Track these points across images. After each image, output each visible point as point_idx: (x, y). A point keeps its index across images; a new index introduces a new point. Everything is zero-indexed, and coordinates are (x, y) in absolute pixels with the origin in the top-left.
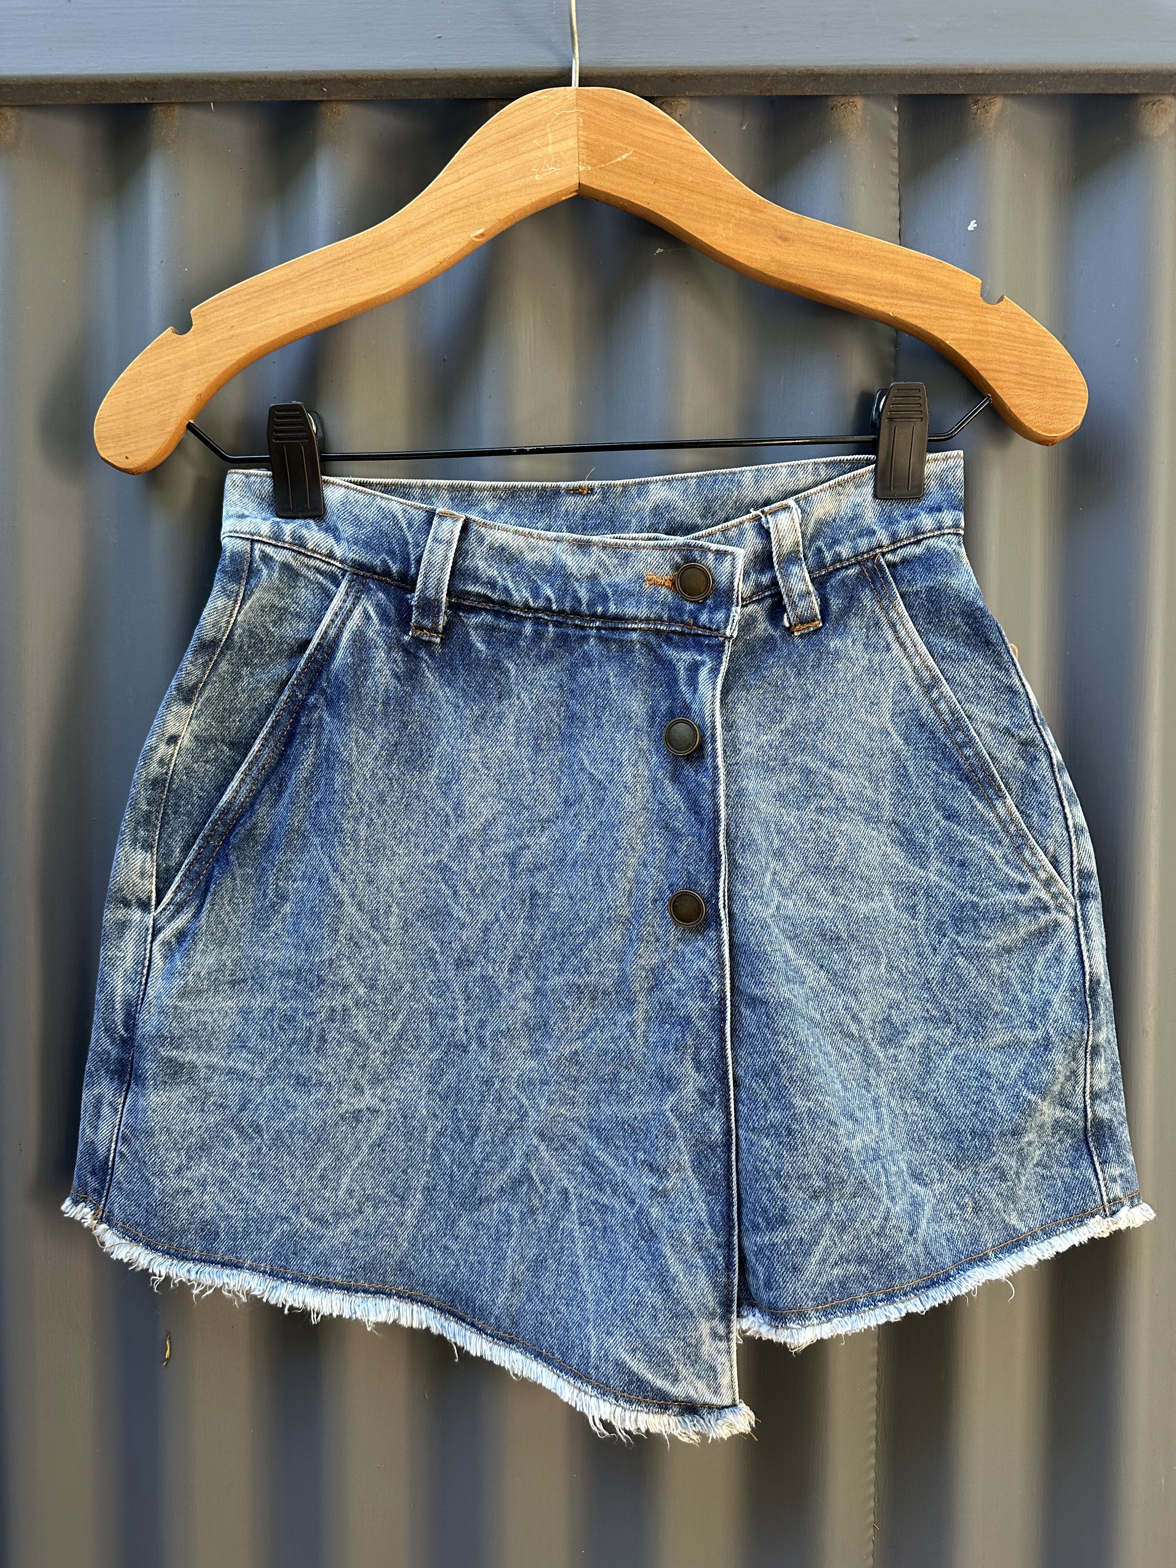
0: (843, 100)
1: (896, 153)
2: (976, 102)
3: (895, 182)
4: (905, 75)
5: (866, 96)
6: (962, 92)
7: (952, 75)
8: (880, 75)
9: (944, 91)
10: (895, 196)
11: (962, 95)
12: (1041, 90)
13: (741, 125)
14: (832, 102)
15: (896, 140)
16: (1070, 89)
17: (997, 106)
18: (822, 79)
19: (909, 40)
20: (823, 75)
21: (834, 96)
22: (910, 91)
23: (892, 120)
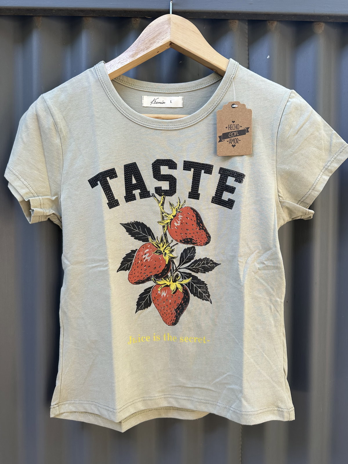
0: (232, 21)
1: (247, 36)
2: (269, 22)
3: (247, 44)
4: (249, 14)
5: (239, 20)
6: (265, 19)
7: (263, 14)
8: (243, 14)
9: (260, 19)
10: (247, 48)
11: (266, 20)
12: (287, 19)
13: (204, 27)
14: (229, 21)
15: (247, 32)
16: (295, 19)
17: (275, 23)
18: (227, 14)
19: (251, 4)
20: (227, 13)
21: (229, 19)
22: (251, 19)
23: (246, 27)
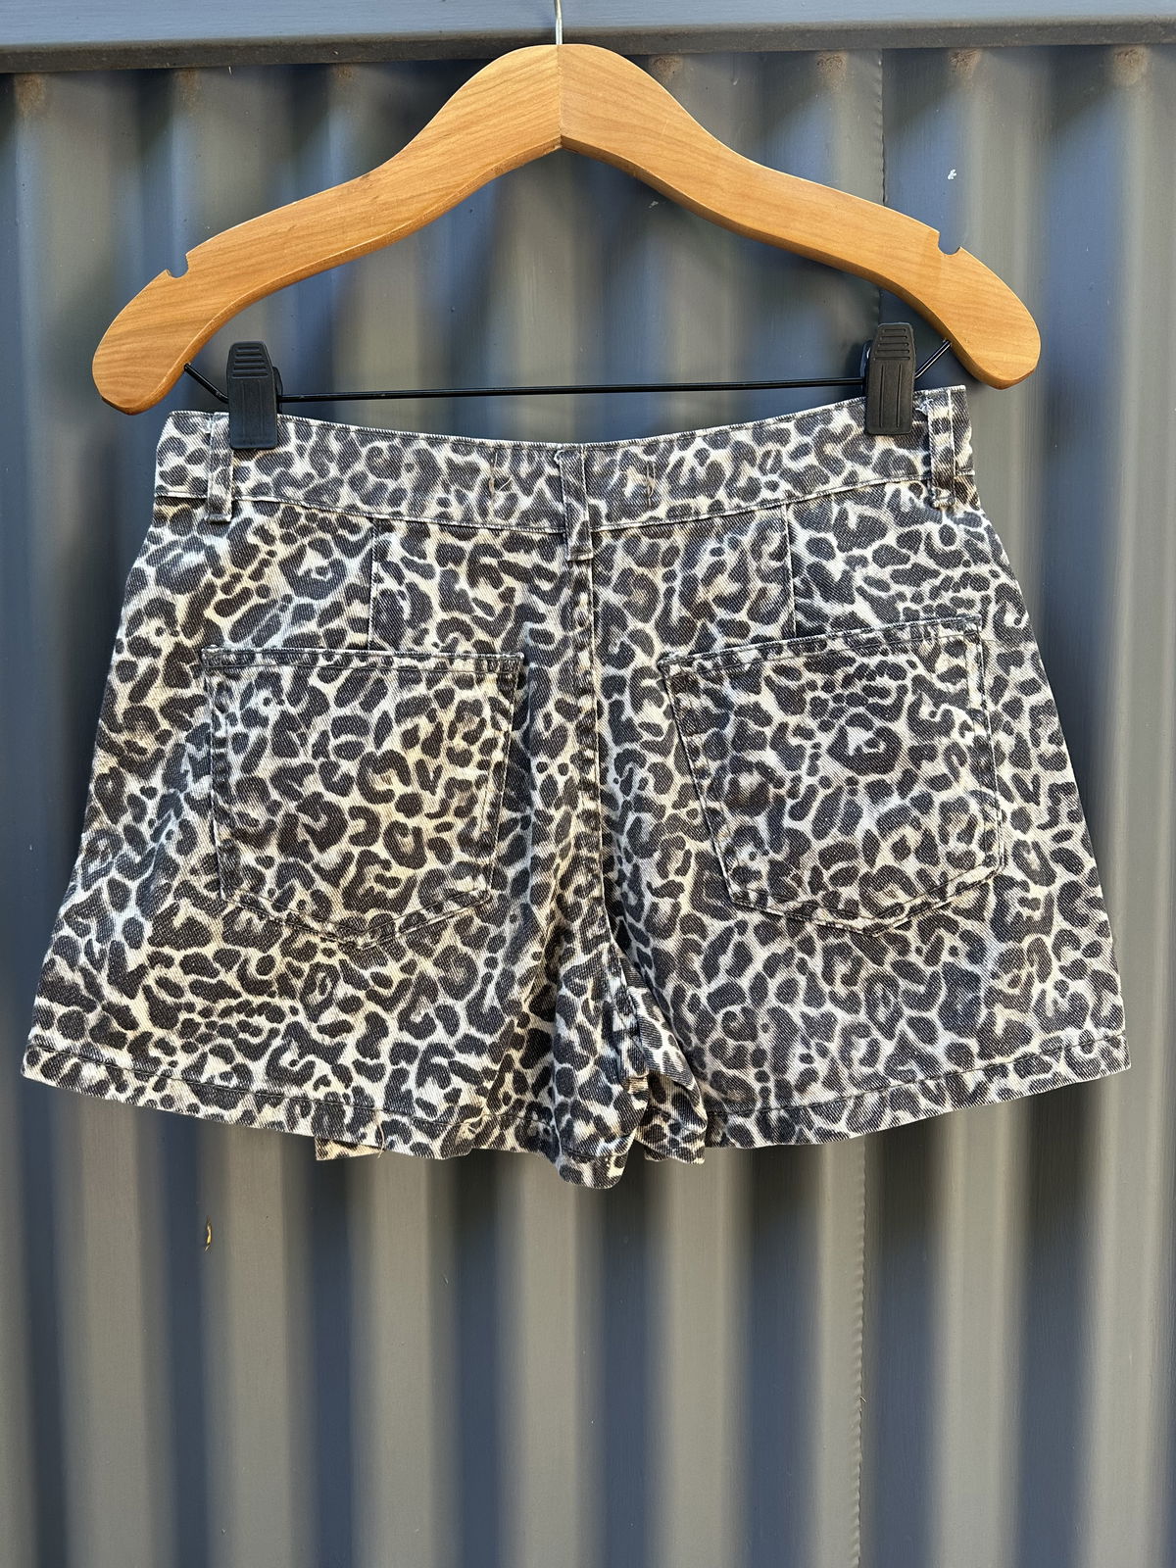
0: (828, 55)
1: (881, 105)
2: (956, 55)
3: (879, 133)
4: (887, 30)
5: (850, 51)
6: (941, 44)
7: (931, 29)
8: (863, 30)
9: (926, 46)
10: (879, 147)
11: (942, 51)
12: (1017, 42)
13: (733, 81)
14: (817, 57)
15: (880, 93)
16: (1045, 41)
17: (977, 58)
18: (809, 36)
20: (809, 31)
21: (820, 51)
22: (893, 45)
23: (874, 72)
